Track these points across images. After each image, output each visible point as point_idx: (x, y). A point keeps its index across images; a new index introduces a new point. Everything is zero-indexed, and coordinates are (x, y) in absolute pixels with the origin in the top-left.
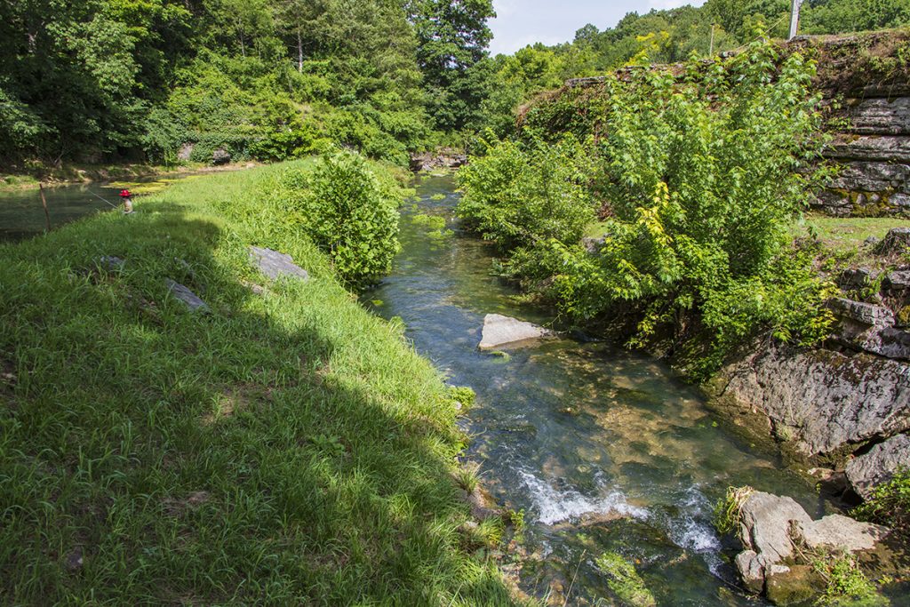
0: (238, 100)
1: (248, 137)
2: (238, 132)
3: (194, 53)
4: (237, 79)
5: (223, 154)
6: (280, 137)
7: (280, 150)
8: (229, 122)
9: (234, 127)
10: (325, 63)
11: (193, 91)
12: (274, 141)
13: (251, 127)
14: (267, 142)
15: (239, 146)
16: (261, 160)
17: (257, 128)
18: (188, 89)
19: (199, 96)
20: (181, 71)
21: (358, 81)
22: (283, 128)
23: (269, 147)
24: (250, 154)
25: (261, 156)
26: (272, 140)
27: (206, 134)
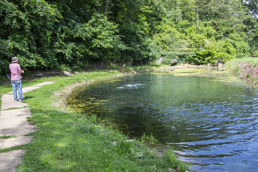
0: (181, 38)
1: (186, 53)
2: (182, 51)
3: (160, 20)
4: (178, 29)
5: (174, 61)
6: (200, 53)
7: (199, 59)
8: (178, 47)
9: (180, 49)
10: (210, 22)
11: (163, 35)
12: (197, 54)
13: (187, 49)
14: (194, 55)
15: (181, 57)
16: (190, 63)
17: (190, 49)
18: (160, 34)
19: (166, 37)
20: (158, 27)
21: (225, 29)
22: (200, 49)
23: (194, 57)
24: (186, 60)
25: (190, 61)
26: (196, 54)
27: (169, 53)
